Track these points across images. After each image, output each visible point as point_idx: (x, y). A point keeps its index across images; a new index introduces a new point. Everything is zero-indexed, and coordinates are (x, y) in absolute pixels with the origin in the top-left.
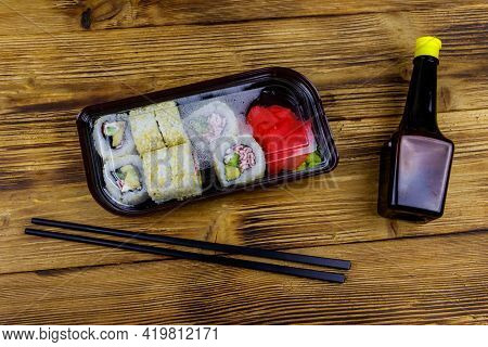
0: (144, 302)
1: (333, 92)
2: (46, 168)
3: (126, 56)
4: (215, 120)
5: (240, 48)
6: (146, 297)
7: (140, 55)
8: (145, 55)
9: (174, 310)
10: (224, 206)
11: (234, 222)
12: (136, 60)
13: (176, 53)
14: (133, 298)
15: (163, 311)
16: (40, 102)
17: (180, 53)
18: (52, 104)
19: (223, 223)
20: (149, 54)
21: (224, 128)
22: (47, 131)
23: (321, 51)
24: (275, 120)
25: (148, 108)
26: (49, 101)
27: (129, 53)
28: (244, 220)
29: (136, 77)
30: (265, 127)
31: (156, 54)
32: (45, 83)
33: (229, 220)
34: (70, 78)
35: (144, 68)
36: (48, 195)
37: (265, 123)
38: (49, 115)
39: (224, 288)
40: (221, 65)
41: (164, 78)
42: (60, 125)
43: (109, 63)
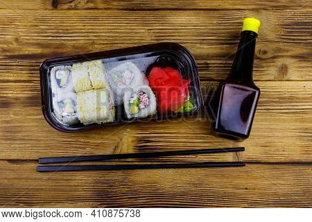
0: (71, 186)
1: (209, 62)
2: (20, 95)
3: (77, 27)
4: (127, 74)
5: (150, 28)
6: (72, 183)
7: (86, 27)
8: (90, 27)
9: (89, 194)
10: (128, 130)
11: (133, 141)
12: (83, 31)
13: (109, 27)
14: (65, 183)
15: (82, 193)
16: (21, 53)
17: (112, 28)
18: (28, 55)
19: (126, 141)
20: (92, 27)
21: (132, 80)
22: (24, 72)
23: (204, 33)
24: (167, 77)
25: (84, 63)
26: (27, 53)
27: (79, 26)
28: (140, 140)
29: (82, 42)
30: (160, 81)
31: (96, 27)
32: (26, 41)
33: (130, 139)
34: (41, 39)
35: (88, 36)
36: (19, 113)
37: (160, 78)
38: (25, 62)
39: (122, 183)
40: (137, 38)
41: (100, 44)
42: (31, 69)
43: (66, 31)
